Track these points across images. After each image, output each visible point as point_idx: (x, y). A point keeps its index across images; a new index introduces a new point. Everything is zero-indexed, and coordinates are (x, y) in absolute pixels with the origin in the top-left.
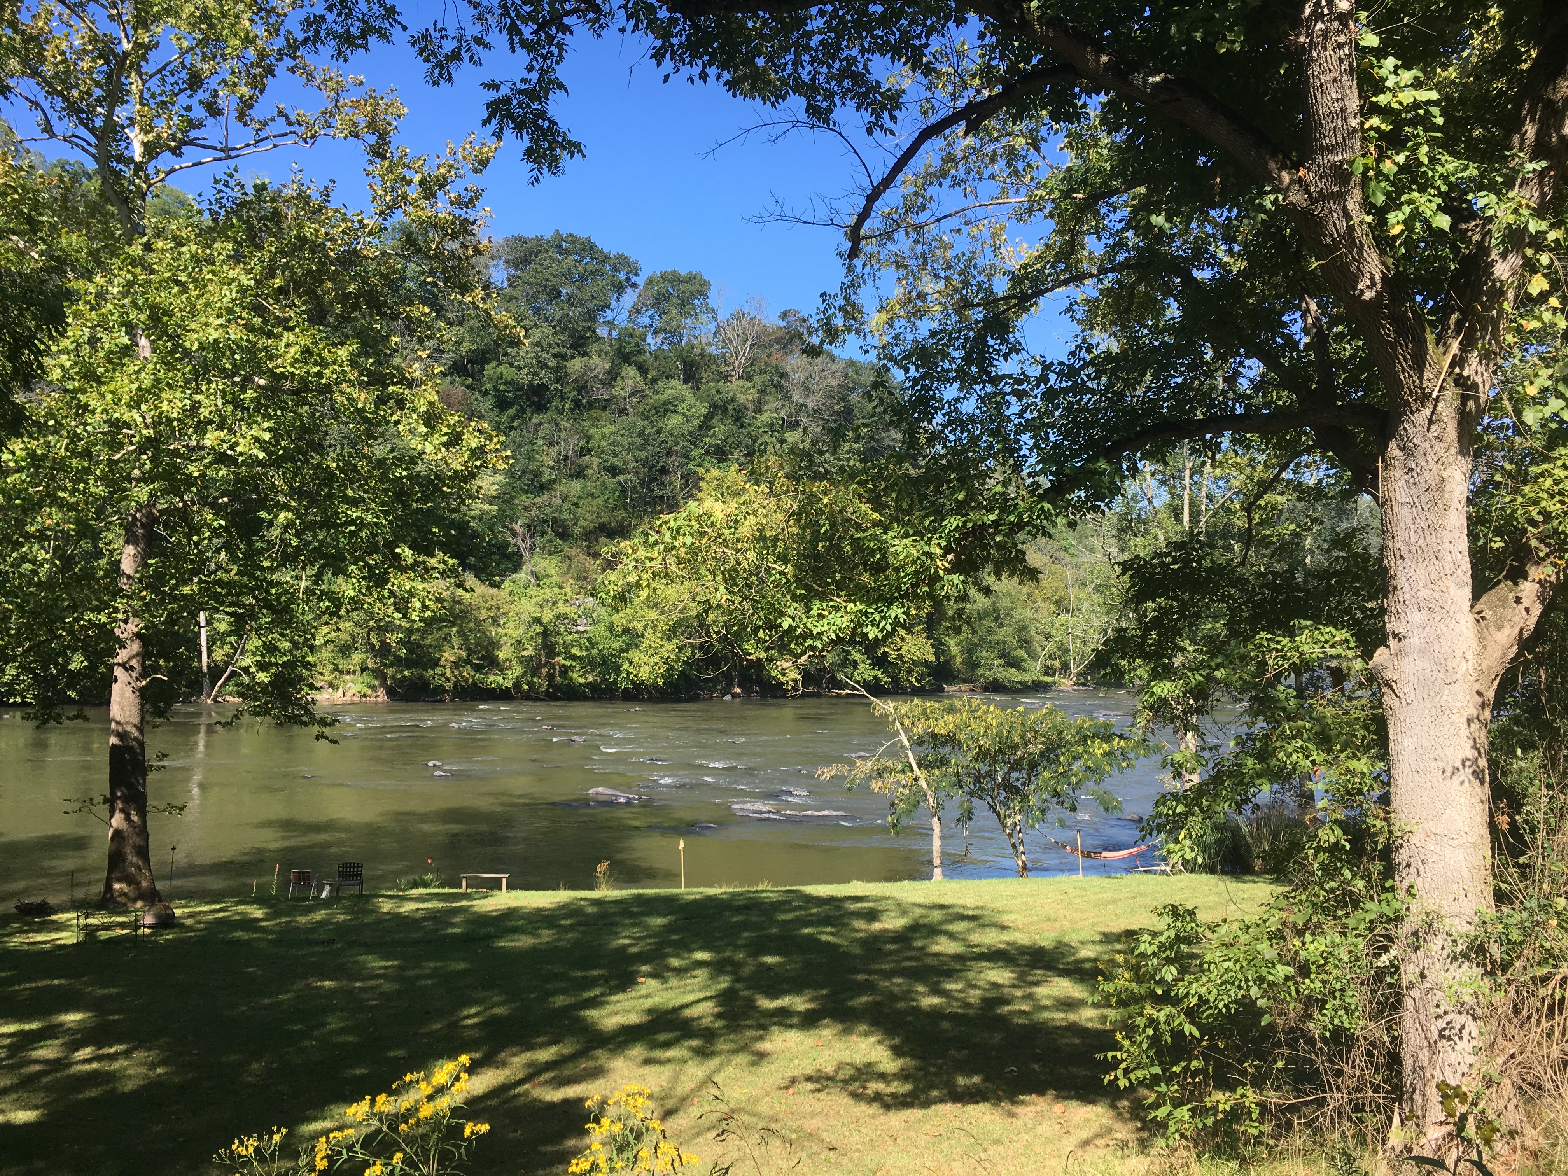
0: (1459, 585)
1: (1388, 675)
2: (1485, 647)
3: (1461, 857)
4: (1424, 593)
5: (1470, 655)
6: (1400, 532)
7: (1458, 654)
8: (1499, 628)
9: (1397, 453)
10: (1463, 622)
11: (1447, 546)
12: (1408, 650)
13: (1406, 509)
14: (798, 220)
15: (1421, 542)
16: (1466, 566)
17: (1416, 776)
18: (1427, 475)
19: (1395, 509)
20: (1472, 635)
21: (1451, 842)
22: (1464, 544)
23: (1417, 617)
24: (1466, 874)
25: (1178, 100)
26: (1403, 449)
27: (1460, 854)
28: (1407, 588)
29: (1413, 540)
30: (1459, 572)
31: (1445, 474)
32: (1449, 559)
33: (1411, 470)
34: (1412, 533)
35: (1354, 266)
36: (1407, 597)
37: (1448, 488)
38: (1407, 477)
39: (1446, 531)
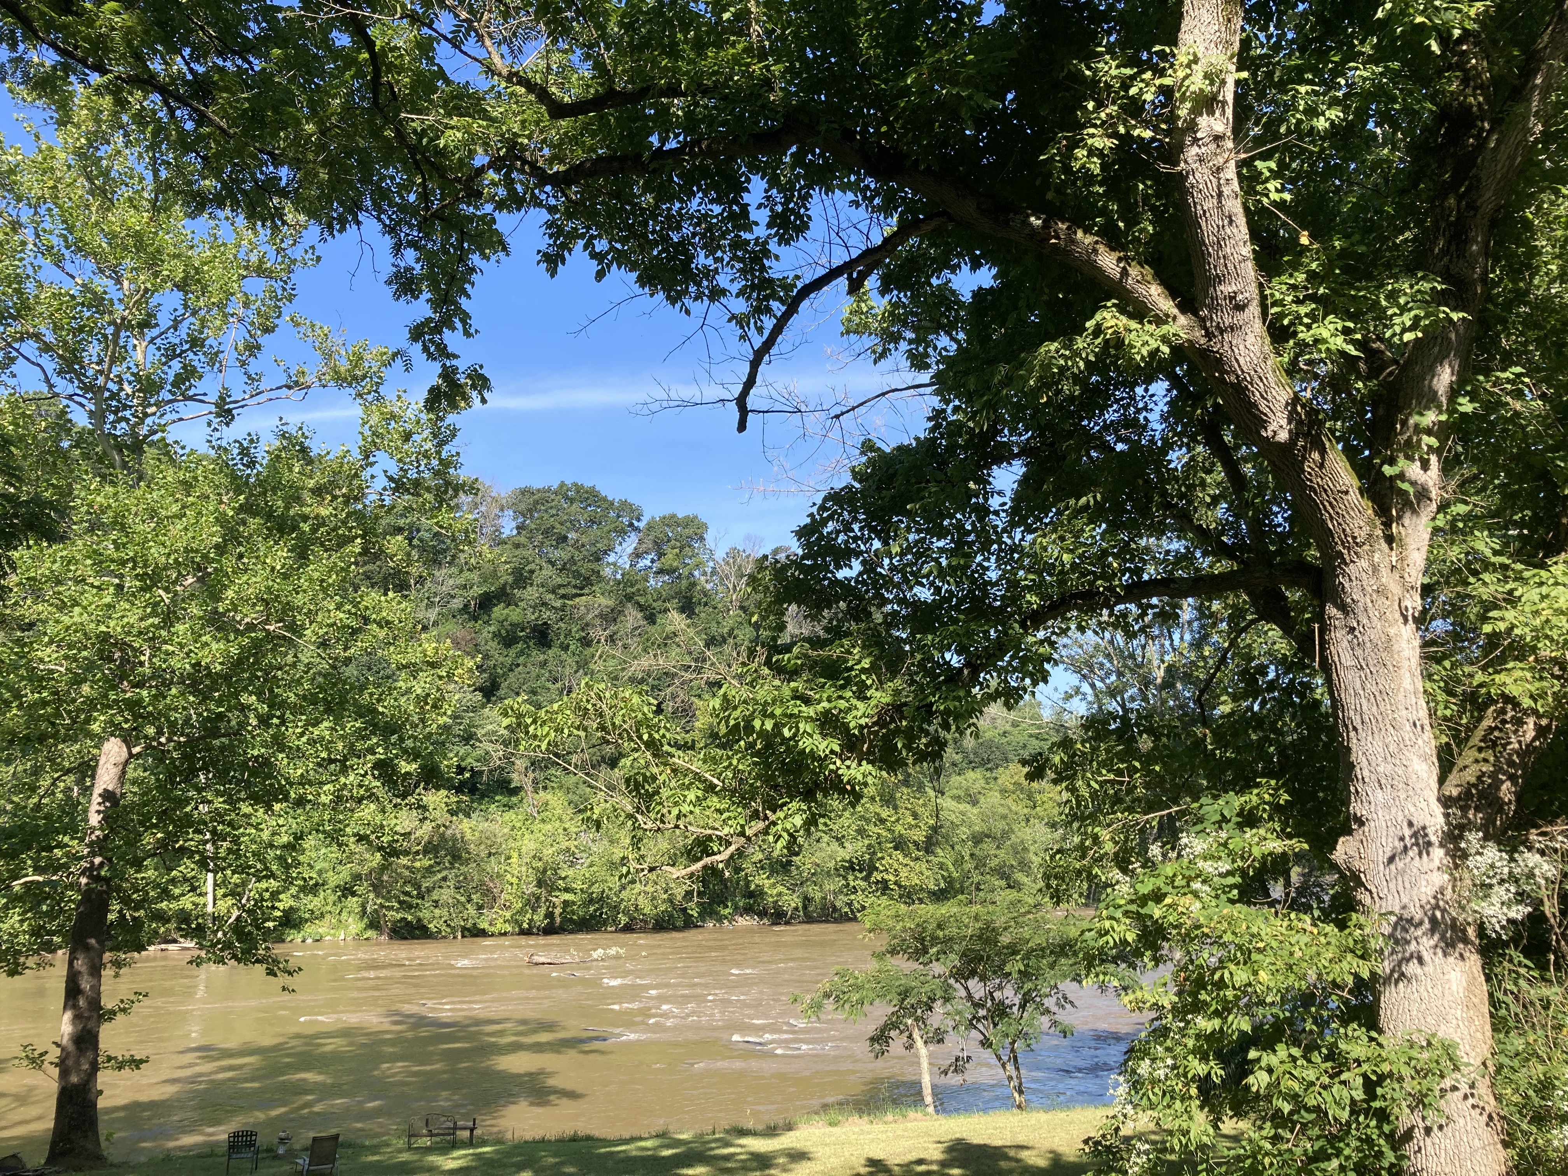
0: (1423, 758)
1: (1356, 864)
4: (1384, 768)
6: (1348, 699)
9: (1335, 611)
11: (1404, 712)
12: (1373, 834)
13: (1353, 672)
14: (685, 404)
18: (1372, 634)
19: (1341, 673)
23: (1379, 796)
26: (1341, 606)
28: (1365, 763)
29: (1365, 708)
31: (1392, 631)
33: (1352, 629)
34: (1364, 702)
35: (1263, 405)
36: (1366, 773)
37: (1396, 647)
38: (1350, 637)
39: (1401, 697)
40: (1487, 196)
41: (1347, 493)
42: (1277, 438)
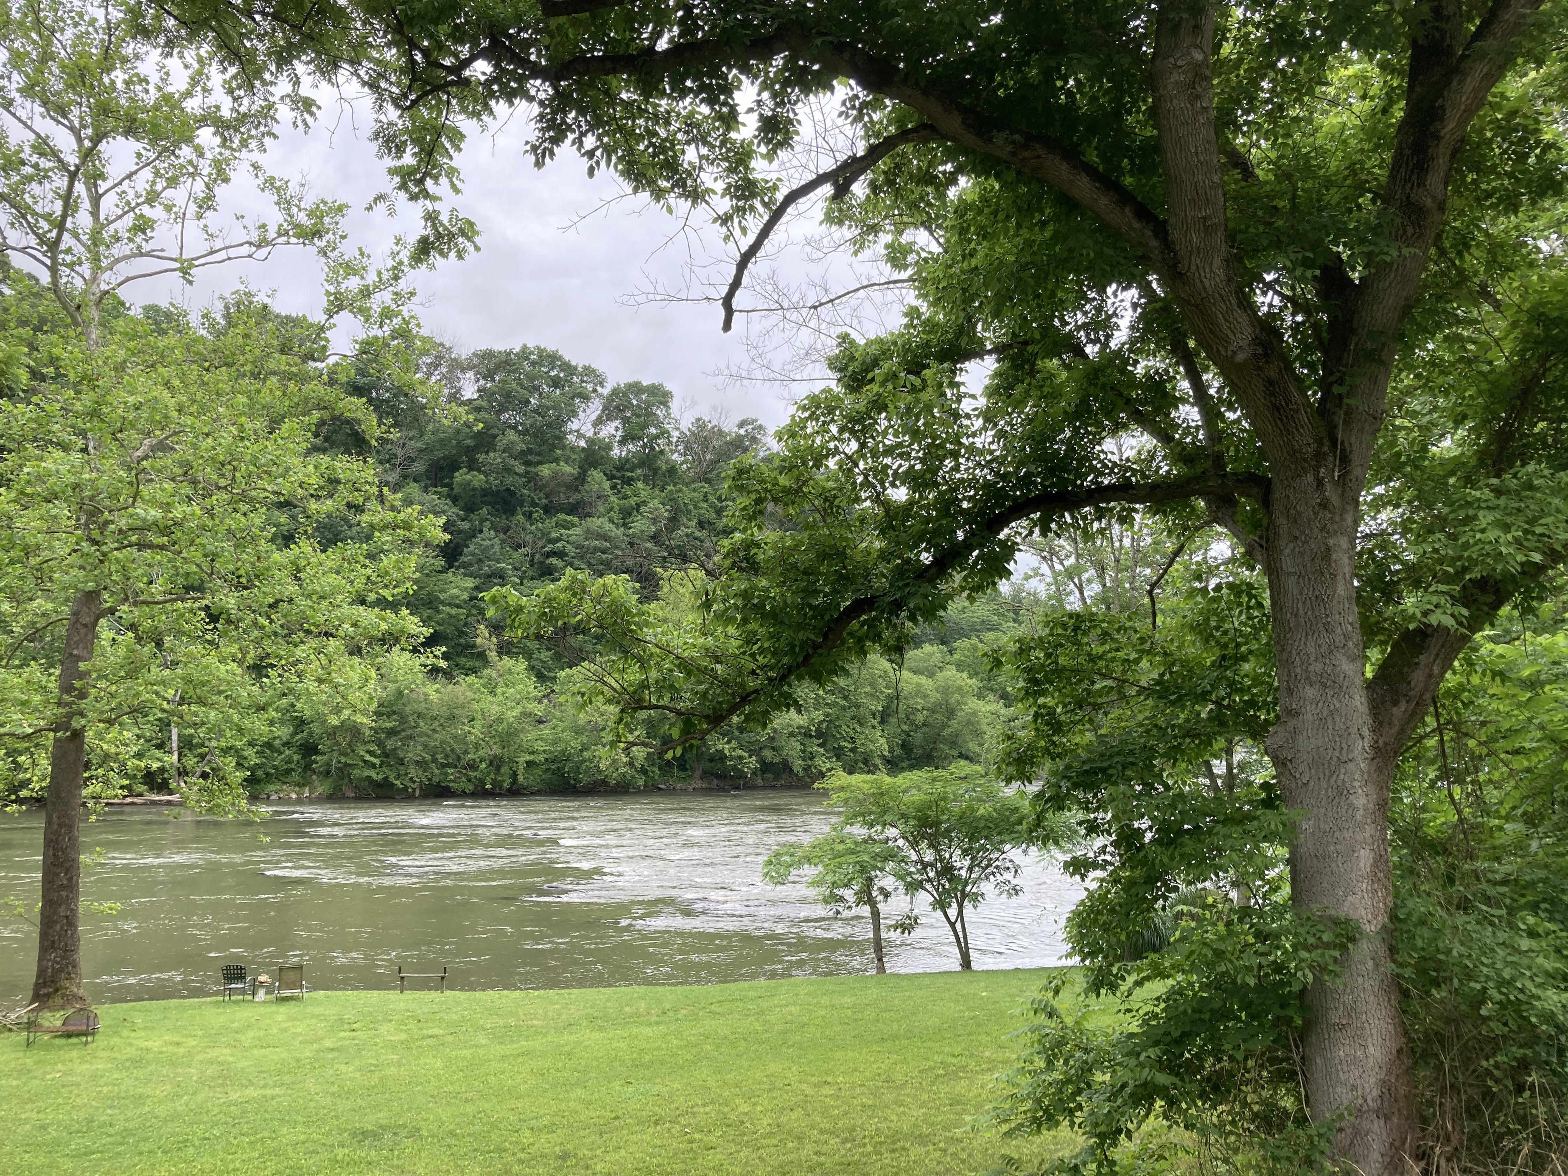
0: (1352, 659)
1: (1284, 753)
2: (1381, 724)
4: (1317, 667)
5: (1366, 732)
7: (1353, 730)
8: (1395, 703)
9: (1282, 521)
10: (1357, 697)
12: (1301, 726)
13: (1293, 579)
15: (1309, 613)
16: (1357, 637)
18: (1312, 544)
19: (1283, 578)
20: (1368, 711)
22: (1353, 614)
23: (1310, 692)
25: (1039, 157)
26: (1287, 515)
28: (1298, 662)
29: (1301, 612)
30: (1350, 644)
32: (1339, 631)
36: (1298, 670)
39: (1335, 602)
41: (1298, 411)
42: (1236, 358)
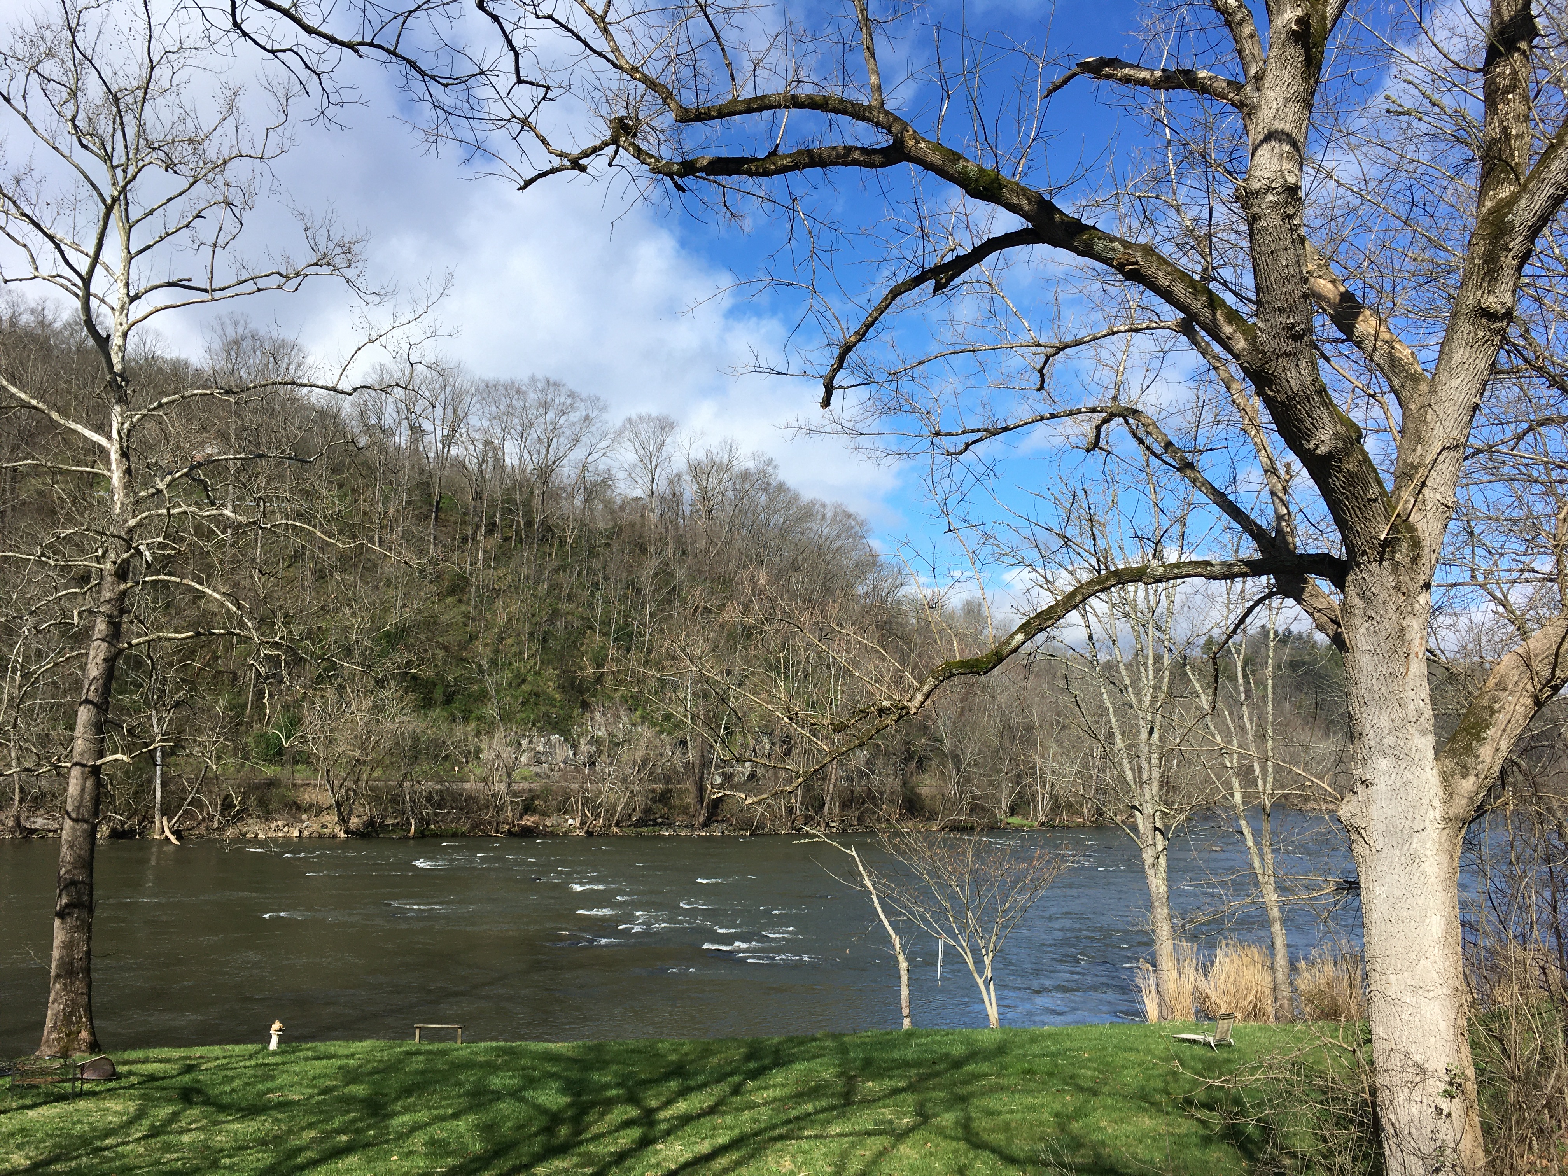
0: (1424, 733)
1: (1358, 822)
2: (1451, 795)
3: (1437, 1010)
4: (1389, 740)
5: (1436, 803)
6: (1362, 679)
7: (1425, 801)
8: (1464, 776)
9: (1357, 601)
10: (1428, 769)
11: (1411, 692)
12: (1374, 796)
13: (1368, 656)
14: (772, 371)
15: (1383, 689)
16: (1428, 713)
17: (1389, 925)
19: (1357, 656)
20: (1439, 784)
21: (1426, 994)
22: (1425, 691)
23: (1383, 764)
24: (1442, 1026)
26: (1362, 596)
27: (1436, 1006)
28: (1372, 735)
29: (1376, 688)
30: (1422, 719)
31: (1405, 623)
32: (1411, 706)
33: (1371, 618)
34: (1374, 680)
35: (1308, 422)
36: (1372, 743)
37: (1408, 637)
38: (1367, 625)
39: (1408, 679)
40: (1518, 241)
41: (1375, 500)
42: (1318, 452)
